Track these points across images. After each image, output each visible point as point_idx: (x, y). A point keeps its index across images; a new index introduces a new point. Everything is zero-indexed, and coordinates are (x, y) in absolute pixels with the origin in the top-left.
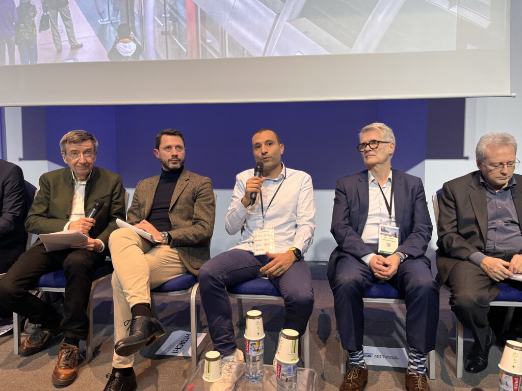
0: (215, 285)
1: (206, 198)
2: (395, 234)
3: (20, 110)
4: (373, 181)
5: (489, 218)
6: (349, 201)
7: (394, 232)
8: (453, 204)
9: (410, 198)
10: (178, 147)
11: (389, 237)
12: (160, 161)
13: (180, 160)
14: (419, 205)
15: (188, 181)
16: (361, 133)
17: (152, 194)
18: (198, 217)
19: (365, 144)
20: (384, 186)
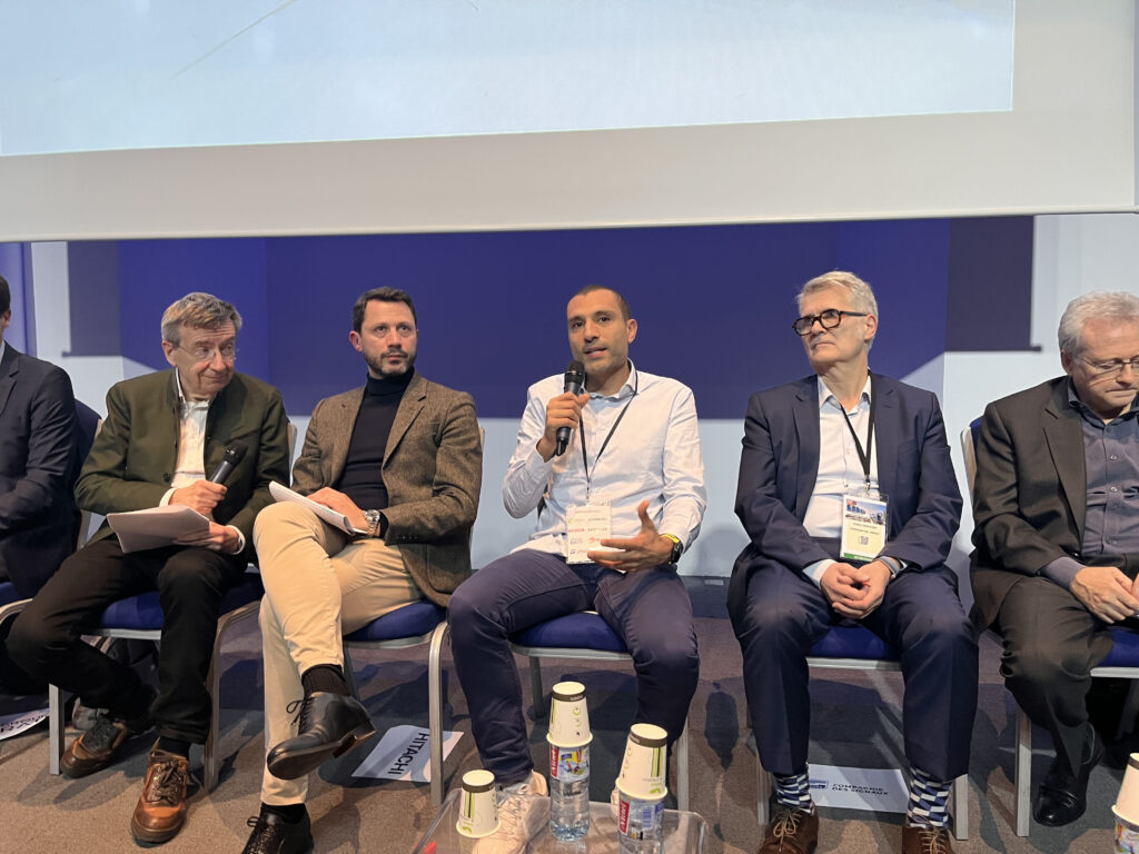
0: (484, 631)
1: (462, 438)
2: (879, 517)
3: (64, 248)
4: (828, 400)
6: (775, 445)
7: (876, 513)
8: (1009, 450)
9: (912, 437)
10: (402, 326)
11: (862, 523)
14: (931, 454)
15: (424, 401)
16: (801, 295)
17: (347, 430)
18: (445, 480)
19: (810, 319)
20: (854, 410)
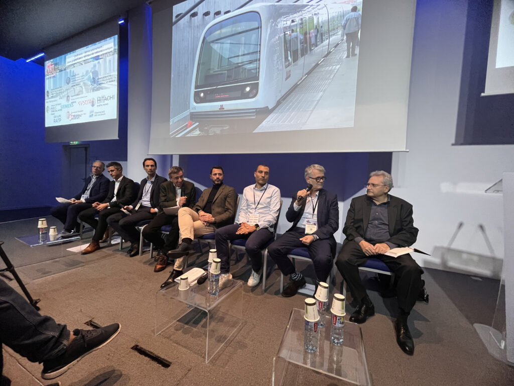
1: (231, 198)
2: (315, 224)
5: (370, 220)
11: (312, 225)
12: (212, 180)
13: (220, 180)
18: (228, 208)
